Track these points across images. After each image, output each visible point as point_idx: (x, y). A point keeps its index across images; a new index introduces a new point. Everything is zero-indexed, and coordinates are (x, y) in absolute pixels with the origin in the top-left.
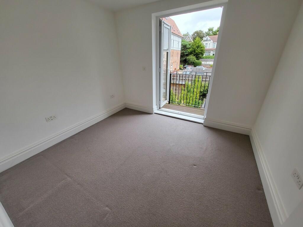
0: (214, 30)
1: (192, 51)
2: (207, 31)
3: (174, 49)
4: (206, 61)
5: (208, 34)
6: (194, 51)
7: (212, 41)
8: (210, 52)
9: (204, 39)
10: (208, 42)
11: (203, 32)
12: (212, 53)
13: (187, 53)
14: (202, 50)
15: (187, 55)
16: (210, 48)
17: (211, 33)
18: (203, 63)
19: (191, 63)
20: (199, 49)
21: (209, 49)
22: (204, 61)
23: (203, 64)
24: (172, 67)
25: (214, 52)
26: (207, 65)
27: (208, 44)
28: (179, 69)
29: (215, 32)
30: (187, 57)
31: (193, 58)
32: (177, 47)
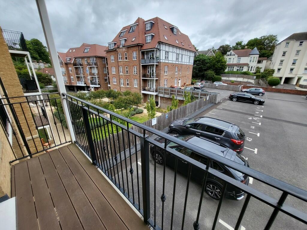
0: (243, 44)
1: (212, 66)
2: (235, 45)
3: (183, 63)
4: (229, 77)
5: (235, 49)
6: (214, 66)
7: (236, 56)
8: (233, 68)
9: (228, 53)
10: (232, 57)
11: (230, 46)
12: (236, 68)
13: (205, 68)
14: (223, 65)
15: (206, 70)
16: (234, 63)
17: (239, 47)
18: (223, 78)
19: (209, 78)
20: (219, 64)
21: (232, 64)
22: (225, 76)
23: (223, 80)
24: (180, 81)
25: (238, 67)
26: (228, 81)
27: (232, 59)
28: (191, 83)
29: (244, 46)
30: (206, 72)
31: (211, 73)
32: (188, 62)
